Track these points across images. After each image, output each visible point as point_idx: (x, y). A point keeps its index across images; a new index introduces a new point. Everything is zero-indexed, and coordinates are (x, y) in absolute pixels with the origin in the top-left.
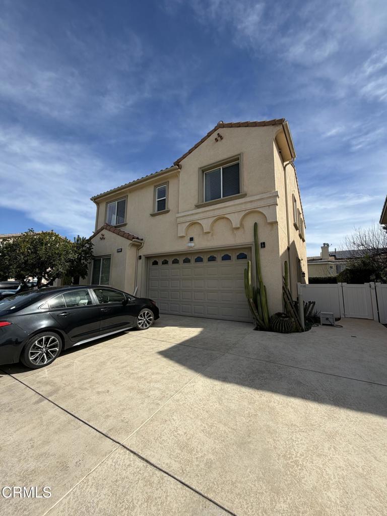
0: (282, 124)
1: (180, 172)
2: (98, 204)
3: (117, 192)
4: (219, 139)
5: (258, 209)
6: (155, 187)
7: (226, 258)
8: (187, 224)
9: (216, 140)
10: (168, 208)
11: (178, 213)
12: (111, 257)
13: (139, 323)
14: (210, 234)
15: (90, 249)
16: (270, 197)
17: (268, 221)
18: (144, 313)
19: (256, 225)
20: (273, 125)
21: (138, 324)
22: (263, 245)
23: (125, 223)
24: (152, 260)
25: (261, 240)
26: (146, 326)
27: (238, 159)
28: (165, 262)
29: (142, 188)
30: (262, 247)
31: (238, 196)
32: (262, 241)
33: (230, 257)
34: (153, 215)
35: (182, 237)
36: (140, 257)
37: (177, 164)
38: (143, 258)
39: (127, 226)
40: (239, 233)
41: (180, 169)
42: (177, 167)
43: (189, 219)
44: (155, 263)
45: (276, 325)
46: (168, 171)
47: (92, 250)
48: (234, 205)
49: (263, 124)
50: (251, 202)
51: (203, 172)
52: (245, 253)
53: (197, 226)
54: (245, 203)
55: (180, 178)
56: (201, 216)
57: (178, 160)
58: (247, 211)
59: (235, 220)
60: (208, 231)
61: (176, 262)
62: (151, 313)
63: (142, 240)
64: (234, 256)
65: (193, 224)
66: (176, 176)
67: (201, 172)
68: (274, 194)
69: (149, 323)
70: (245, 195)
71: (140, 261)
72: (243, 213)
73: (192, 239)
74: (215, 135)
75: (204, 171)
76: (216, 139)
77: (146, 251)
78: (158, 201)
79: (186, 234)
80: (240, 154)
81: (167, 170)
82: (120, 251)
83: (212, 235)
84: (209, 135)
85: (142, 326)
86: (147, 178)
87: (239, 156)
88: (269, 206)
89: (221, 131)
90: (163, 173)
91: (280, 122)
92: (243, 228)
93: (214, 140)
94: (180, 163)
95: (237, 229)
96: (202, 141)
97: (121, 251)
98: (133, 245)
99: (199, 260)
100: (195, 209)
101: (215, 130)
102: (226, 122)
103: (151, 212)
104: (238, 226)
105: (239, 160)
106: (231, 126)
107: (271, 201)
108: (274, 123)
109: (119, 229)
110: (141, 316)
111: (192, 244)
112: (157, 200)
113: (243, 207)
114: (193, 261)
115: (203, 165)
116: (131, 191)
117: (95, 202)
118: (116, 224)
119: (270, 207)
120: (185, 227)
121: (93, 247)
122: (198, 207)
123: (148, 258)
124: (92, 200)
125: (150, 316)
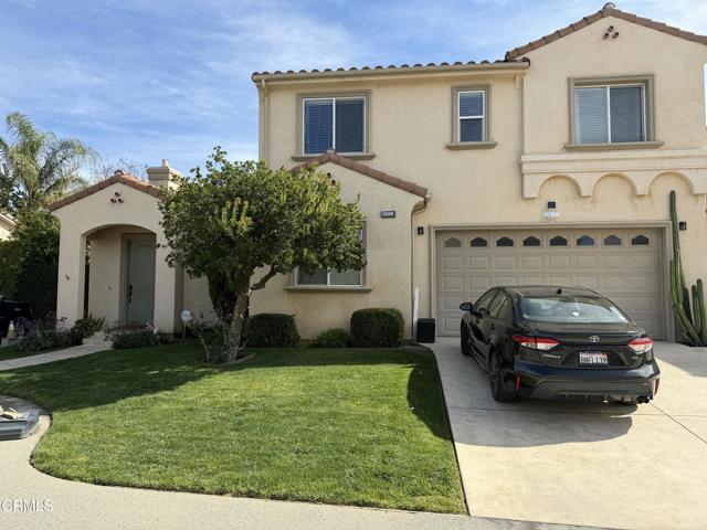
1: (523, 74)
5: (681, 172)
6: (455, 89)
7: (612, 241)
8: (546, 177)
9: (607, 36)
12: (366, 227)
14: (589, 200)
19: (672, 195)
22: (683, 226)
24: (447, 238)
25: (680, 219)
27: (645, 81)
28: (479, 243)
30: (681, 229)
32: (683, 220)
33: (620, 240)
34: (450, 148)
35: (530, 199)
36: (421, 229)
38: (427, 231)
39: (376, 159)
40: (641, 203)
43: (549, 167)
44: (454, 243)
46: (488, 67)
48: (642, 158)
52: (646, 236)
54: (662, 158)
55: (526, 86)
56: (578, 166)
58: (662, 172)
59: (642, 182)
60: (588, 194)
61: (505, 243)
64: (626, 239)
65: (558, 178)
67: (573, 86)
70: (657, 146)
72: (656, 174)
73: (552, 205)
74: (601, 26)
76: (607, 34)
77: (433, 218)
78: (463, 121)
79: (542, 195)
81: (486, 65)
82: (390, 216)
83: (593, 202)
84: (590, 21)
87: (650, 78)
88: (697, 169)
89: (613, 22)
90: (475, 68)
92: (652, 197)
93: (600, 35)
95: (643, 196)
97: (394, 216)
101: (601, 16)
104: (645, 192)
107: (701, 163)
111: (553, 214)
112: (460, 118)
113: (657, 164)
114: (545, 242)
119: (699, 171)
122: (569, 149)
123: (439, 232)
124: (252, 78)
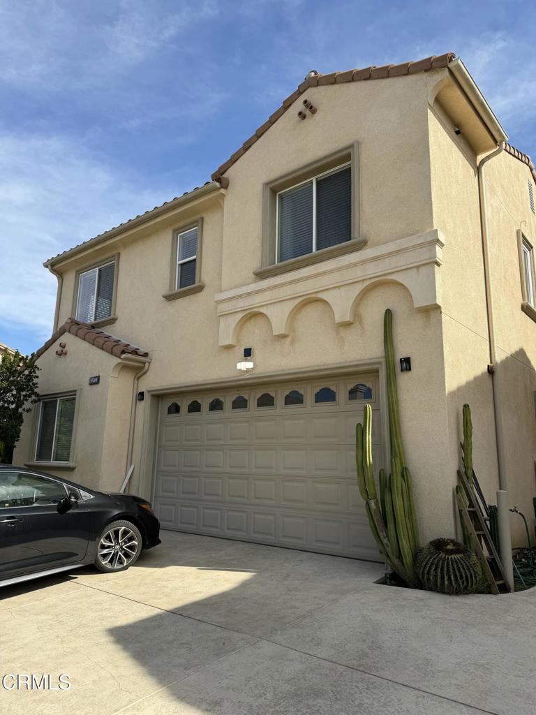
0: (446, 66)
1: (224, 195)
2: (60, 274)
3: (98, 247)
4: (308, 112)
5: (393, 277)
6: (176, 232)
7: (326, 396)
8: (240, 316)
9: (302, 115)
10: (200, 281)
11: (221, 291)
12: (77, 397)
13: (104, 556)
14: (288, 340)
15: (29, 378)
16: (420, 246)
17: (416, 305)
18: (116, 533)
19: (389, 315)
20: (426, 71)
21: (101, 559)
22: (406, 364)
23: (112, 316)
24: (168, 402)
25: (401, 353)
26: (121, 562)
27: (348, 157)
28: (195, 407)
29: (146, 235)
30: (402, 370)
31: (347, 247)
32: (405, 355)
33: (334, 394)
34: (170, 298)
35: (229, 348)
36: (141, 396)
37: (220, 178)
38: (146, 396)
39: (117, 323)
40: (351, 335)
41: (226, 187)
42: (217, 184)
43: (242, 304)
44: (175, 409)
45: (429, 573)
46: (199, 194)
47: (35, 380)
48: (338, 269)
49: (406, 70)
50: (376, 259)
51: (274, 191)
52: (366, 384)
53: (260, 322)
54: (363, 262)
55: (225, 210)
57: (220, 168)
58: (368, 283)
59: (341, 304)
60: (283, 332)
61: (216, 406)
62: (134, 530)
63: (146, 355)
64: (342, 393)
65: (253, 315)
66: (217, 205)
67: (268, 193)
68: (429, 238)
69: (127, 555)
70: (362, 244)
71: (141, 405)
72: (359, 288)
73: (248, 353)
74: (298, 106)
75: (275, 189)
76: (300, 114)
77: (155, 380)
78: (182, 265)
79: (238, 341)
80: (351, 146)
81: (197, 191)
82: (95, 381)
83: (292, 343)
84: (287, 105)
85: (111, 562)
86: (157, 213)
87: (350, 150)
88: (418, 267)
89: (312, 94)
90: (188, 199)
91: (444, 62)
92: (361, 322)
93: (298, 118)
94: (225, 176)
95: (347, 325)
96: (273, 120)
97: (98, 383)
98: (124, 368)
99: (266, 401)
100: (256, 282)
101: (300, 92)
102: (323, 73)
103: (165, 290)
104: (348, 318)
105: (350, 160)
106: (333, 80)
107: (423, 256)
108: (428, 66)
109: (100, 330)
110: (108, 538)
111: (249, 365)
112: (178, 263)
113: (358, 273)
114: (252, 403)
115: (273, 176)
116: (127, 244)
117: (53, 271)
118: (95, 319)
119: (420, 269)
120: (233, 326)
121: (38, 373)
122: (261, 275)
123: (158, 397)
124: (46, 266)
125: (131, 539)
